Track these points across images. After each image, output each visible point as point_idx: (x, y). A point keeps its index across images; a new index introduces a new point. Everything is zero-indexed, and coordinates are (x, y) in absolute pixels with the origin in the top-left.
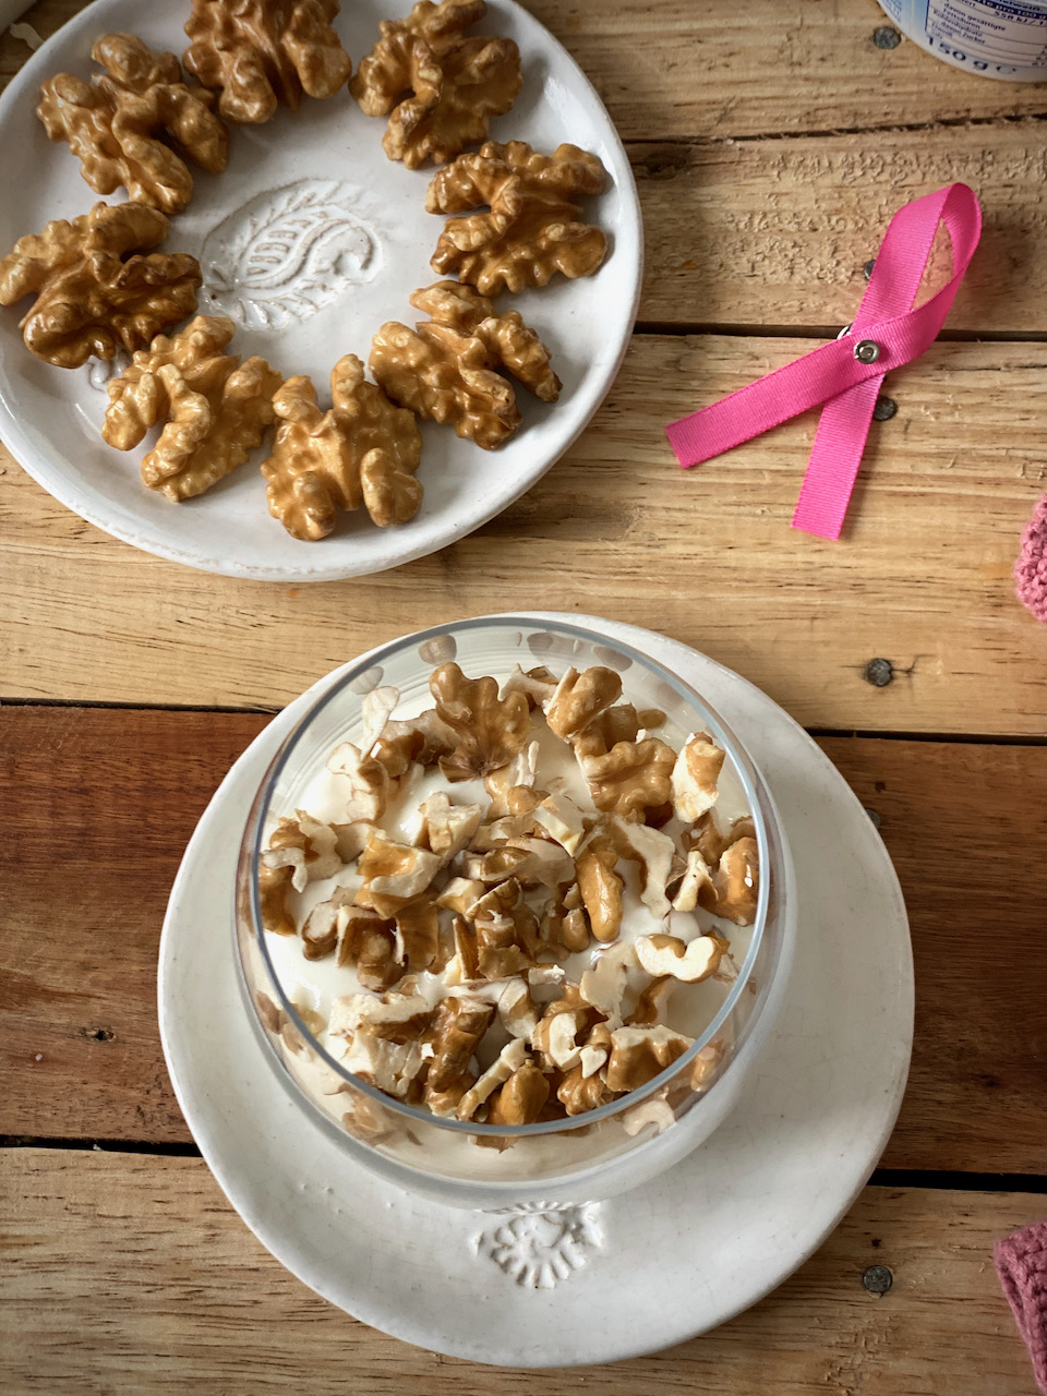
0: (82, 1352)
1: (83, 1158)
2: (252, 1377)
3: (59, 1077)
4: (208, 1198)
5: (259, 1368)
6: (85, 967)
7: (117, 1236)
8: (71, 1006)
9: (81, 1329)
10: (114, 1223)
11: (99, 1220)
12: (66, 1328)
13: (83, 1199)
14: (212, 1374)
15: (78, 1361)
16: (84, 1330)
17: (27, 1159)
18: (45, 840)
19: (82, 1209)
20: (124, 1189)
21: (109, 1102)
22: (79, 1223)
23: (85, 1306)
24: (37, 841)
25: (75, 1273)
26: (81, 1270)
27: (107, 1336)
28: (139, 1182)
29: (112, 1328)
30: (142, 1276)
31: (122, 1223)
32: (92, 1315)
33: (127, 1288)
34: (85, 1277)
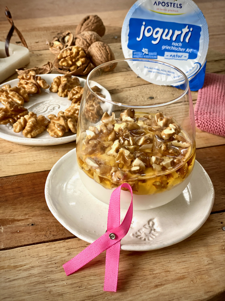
0: (42, 284)
1: (33, 246)
2: (88, 279)
3: (24, 234)
4: (67, 247)
6: (26, 214)
7: (45, 259)
8: (24, 221)
9: (40, 280)
10: (44, 257)
11: (40, 257)
12: (36, 280)
13: (35, 254)
14: (77, 281)
15: (41, 286)
16: (41, 280)
17: (19, 250)
18: (12, 196)
19: (35, 256)
20: (45, 250)
21: (37, 236)
22: (35, 259)
23: (40, 275)
24: (10, 197)
25: (36, 269)
26: (38, 268)
27: (48, 280)
28: (48, 248)
29: (49, 278)
30: (53, 266)
31: (46, 256)
32: (42, 276)
33: (50, 269)
34: (39, 269)
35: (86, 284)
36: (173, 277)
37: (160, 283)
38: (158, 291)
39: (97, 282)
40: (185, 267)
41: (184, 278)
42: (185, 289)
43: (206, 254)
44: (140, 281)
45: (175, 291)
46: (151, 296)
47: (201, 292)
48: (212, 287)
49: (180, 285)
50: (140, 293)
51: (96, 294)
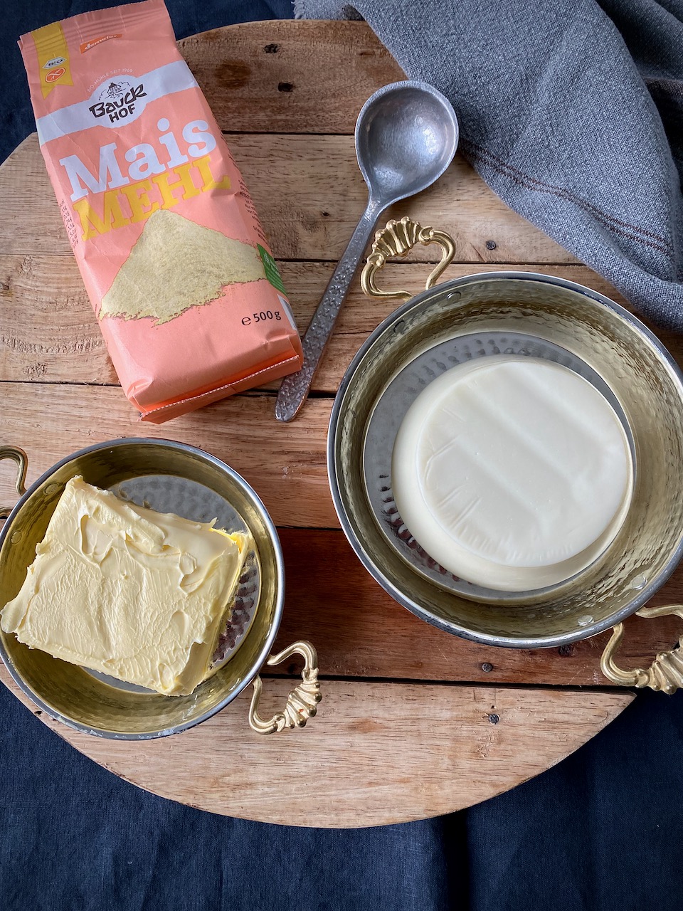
4: (274, 692)
5: (292, 748)
9: (233, 735)
14: (276, 750)
15: (232, 745)
35: (286, 757)
36: (396, 777)
37: (375, 781)
38: (370, 792)
39: (300, 758)
40: (415, 765)
41: (408, 782)
42: (403, 798)
43: (451, 753)
44: (353, 771)
45: (390, 797)
46: (359, 796)
47: (420, 808)
48: (437, 804)
49: (399, 791)
50: (347, 787)
51: (295, 774)
